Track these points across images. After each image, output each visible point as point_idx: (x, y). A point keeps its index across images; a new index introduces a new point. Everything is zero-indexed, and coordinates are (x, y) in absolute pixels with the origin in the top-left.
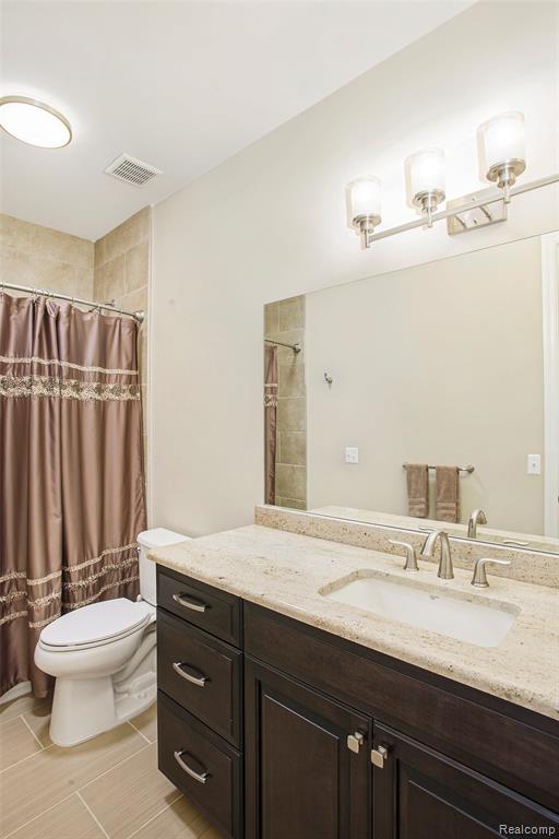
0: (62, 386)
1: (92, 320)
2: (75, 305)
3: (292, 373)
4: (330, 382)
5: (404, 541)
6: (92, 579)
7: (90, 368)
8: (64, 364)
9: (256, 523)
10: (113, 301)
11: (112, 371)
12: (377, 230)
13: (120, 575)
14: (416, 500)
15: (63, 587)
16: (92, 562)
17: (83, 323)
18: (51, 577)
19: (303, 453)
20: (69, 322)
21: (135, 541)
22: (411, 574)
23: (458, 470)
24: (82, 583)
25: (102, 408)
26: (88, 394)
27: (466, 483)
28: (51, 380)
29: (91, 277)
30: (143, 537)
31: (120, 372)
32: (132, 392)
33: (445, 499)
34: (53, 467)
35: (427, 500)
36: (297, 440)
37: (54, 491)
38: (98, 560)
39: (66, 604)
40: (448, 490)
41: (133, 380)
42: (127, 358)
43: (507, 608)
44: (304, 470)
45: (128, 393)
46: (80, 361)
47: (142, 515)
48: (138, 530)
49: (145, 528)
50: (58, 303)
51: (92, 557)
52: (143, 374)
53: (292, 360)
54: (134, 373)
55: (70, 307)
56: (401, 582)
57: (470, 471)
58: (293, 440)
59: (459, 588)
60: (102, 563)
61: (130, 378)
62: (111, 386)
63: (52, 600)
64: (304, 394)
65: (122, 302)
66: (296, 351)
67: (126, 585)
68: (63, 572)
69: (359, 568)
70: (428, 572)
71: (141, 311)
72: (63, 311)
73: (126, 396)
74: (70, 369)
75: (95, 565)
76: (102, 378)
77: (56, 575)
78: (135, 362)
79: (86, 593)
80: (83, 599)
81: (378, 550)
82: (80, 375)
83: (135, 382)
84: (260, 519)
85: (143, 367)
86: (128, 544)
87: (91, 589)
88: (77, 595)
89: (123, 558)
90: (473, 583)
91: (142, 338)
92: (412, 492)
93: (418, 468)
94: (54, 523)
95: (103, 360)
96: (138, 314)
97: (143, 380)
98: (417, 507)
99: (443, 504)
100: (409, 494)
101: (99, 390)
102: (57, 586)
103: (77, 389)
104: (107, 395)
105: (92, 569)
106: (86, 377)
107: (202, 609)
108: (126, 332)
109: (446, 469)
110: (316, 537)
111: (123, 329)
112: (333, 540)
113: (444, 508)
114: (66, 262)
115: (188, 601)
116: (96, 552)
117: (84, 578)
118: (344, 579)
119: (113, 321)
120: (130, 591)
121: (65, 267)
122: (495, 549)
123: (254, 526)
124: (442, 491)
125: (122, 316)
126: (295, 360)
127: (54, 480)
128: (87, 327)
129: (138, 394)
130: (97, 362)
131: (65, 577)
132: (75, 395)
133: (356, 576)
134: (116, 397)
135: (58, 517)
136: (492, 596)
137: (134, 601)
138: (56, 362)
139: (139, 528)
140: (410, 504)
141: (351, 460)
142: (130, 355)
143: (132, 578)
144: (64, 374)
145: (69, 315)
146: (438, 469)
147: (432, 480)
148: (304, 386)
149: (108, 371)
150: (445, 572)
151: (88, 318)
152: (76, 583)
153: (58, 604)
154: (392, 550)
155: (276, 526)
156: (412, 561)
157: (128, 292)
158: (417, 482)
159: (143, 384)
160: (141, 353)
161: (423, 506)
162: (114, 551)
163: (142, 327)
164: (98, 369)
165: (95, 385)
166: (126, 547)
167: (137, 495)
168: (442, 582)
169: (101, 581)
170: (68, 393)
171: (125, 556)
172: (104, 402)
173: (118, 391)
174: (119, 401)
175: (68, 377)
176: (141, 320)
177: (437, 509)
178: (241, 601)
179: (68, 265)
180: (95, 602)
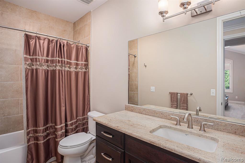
0: (65, 67)
1: (74, 47)
2: (69, 42)
3: (134, 63)
4: (146, 66)
5: (175, 116)
6: (74, 126)
7: (73, 61)
8: (66, 60)
9: (126, 110)
10: (79, 41)
11: (80, 62)
12: (167, 16)
13: (82, 125)
14: (173, 103)
15: (66, 128)
16: (74, 121)
17: (71, 47)
18: (62, 125)
19: (137, 88)
20: (67, 47)
21: (87, 115)
22: (178, 127)
23: (187, 94)
24: (71, 127)
25: (77, 74)
26: (73, 69)
27: (190, 98)
28: (62, 65)
29: (72, 34)
30: (89, 114)
31: (82, 63)
32: (86, 69)
33: (183, 103)
34: (63, 92)
35: (177, 103)
36: (135, 84)
37: (63, 99)
38: (76, 120)
39: (66, 134)
40: (184, 100)
41: (86, 65)
42: (84, 58)
43: (213, 139)
44: (138, 94)
45: (84, 69)
46: (70, 59)
47: (89, 107)
48: (87, 112)
49: (90, 111)
50: (64, 41)
51: (74, 119)
52: (89, 63)
53: (134, 60)
54: (86, 63)
55: (67, 42)
56: (175, 129)
57: (191, 94)
58: (134, 84)
59: (195, 132)
60: (77, 121)
61: (85, 64)
62: (80, 67)
63: (62, 132)
64: (137, 70)
65: (82, 41)
66: (135, 57)
67: (84, 128)
68: (66, 124)
69: (161, 124)
70: (184, 126)
71: (89, 44)
72: (65, 43)
73: (84, 70)
74: (67, 62)
75: (75, 122)
76: (77, 65)
77: (63, 125)
78: (87, 60)
79: (72, 130)
80: (71, 132)
81: (166, 119)
82: (70, 64)
83: (87, 66)
84: (127, 109)
85: (89, 61)
86: (84, 116)
87: (74, 129)
88: (70, 131)
89: (83, 120)
90: (200, 130)
91: (89, 52)
92: (172, 101)
93: (174, 93)
94: (63, 109)
95: (77, 59)
96: (87, 45)
97: (89, 65)
98: (174, 105)
99: (182, 105)
100: (171, 101)
101: (76, 68)
102: (64, 128)
103: (69, 67)
104: (78, 70)
105: (74, 123)
106: (72, 64)
107: (111, 137)
108: (84, 50)
109: (184, 94)
110: (145, 114)
111: (83, 49)
112: (151, 116)
113: (183, 106)
114: (65, 29)
115: (106, 134)
116: (75, 118)
117: (72, 126)
118: (157, 128)
119: (80, 47)
120: (85, 130)
121: (65, 31)
122: (207, 119)
123: (125, 111)
124: (182, 101)
125: (83, 45)
126: (135, 59)
127: (63, 96)
128: (72, 48)
129: (88, 70)
130: (75, 59)
131: (66, 125)
132: (69, 70)
133: (161, 127)
134: (81, 70)
135: (64, 107)
136: (208, 135)
137: (87, 133)
138: (63, 59)
139: (88, 111)
140: (172, 104)
141: (153, 91)
142: (85, 58)
143: (86, 126)
144: (66, 63)
145: (67, 45)
146: (181, 94)
147: (179, 97)
148: (138, 68)
149: (78, 62)
150: (190, 126)
151: (72, 46)
152: (69, 127)
153: (64, 133)
154: (171, 119)
155: (132, 111)
156: (179, 122)
157: (84, 38)
158: (174, 98)
159: (89, 67)
160: (88, 57)
161: (176, 105)
162: (80, 118)
163: (89, 49)
164: (76, 62)
165: (75, 67)
166: (84, 117)
167: (87, 101)
168: (189, 130)
169: (77, 127)
170: (67, 69)
171: (84, 119)
172: (78, 72)
173: (81, 69)
174: (82, 72)
175: (67, 64)
176: (89, 47)
177: (180, 106)
178: (124, 134)
179: (66, 30)
180: (75, 133)
